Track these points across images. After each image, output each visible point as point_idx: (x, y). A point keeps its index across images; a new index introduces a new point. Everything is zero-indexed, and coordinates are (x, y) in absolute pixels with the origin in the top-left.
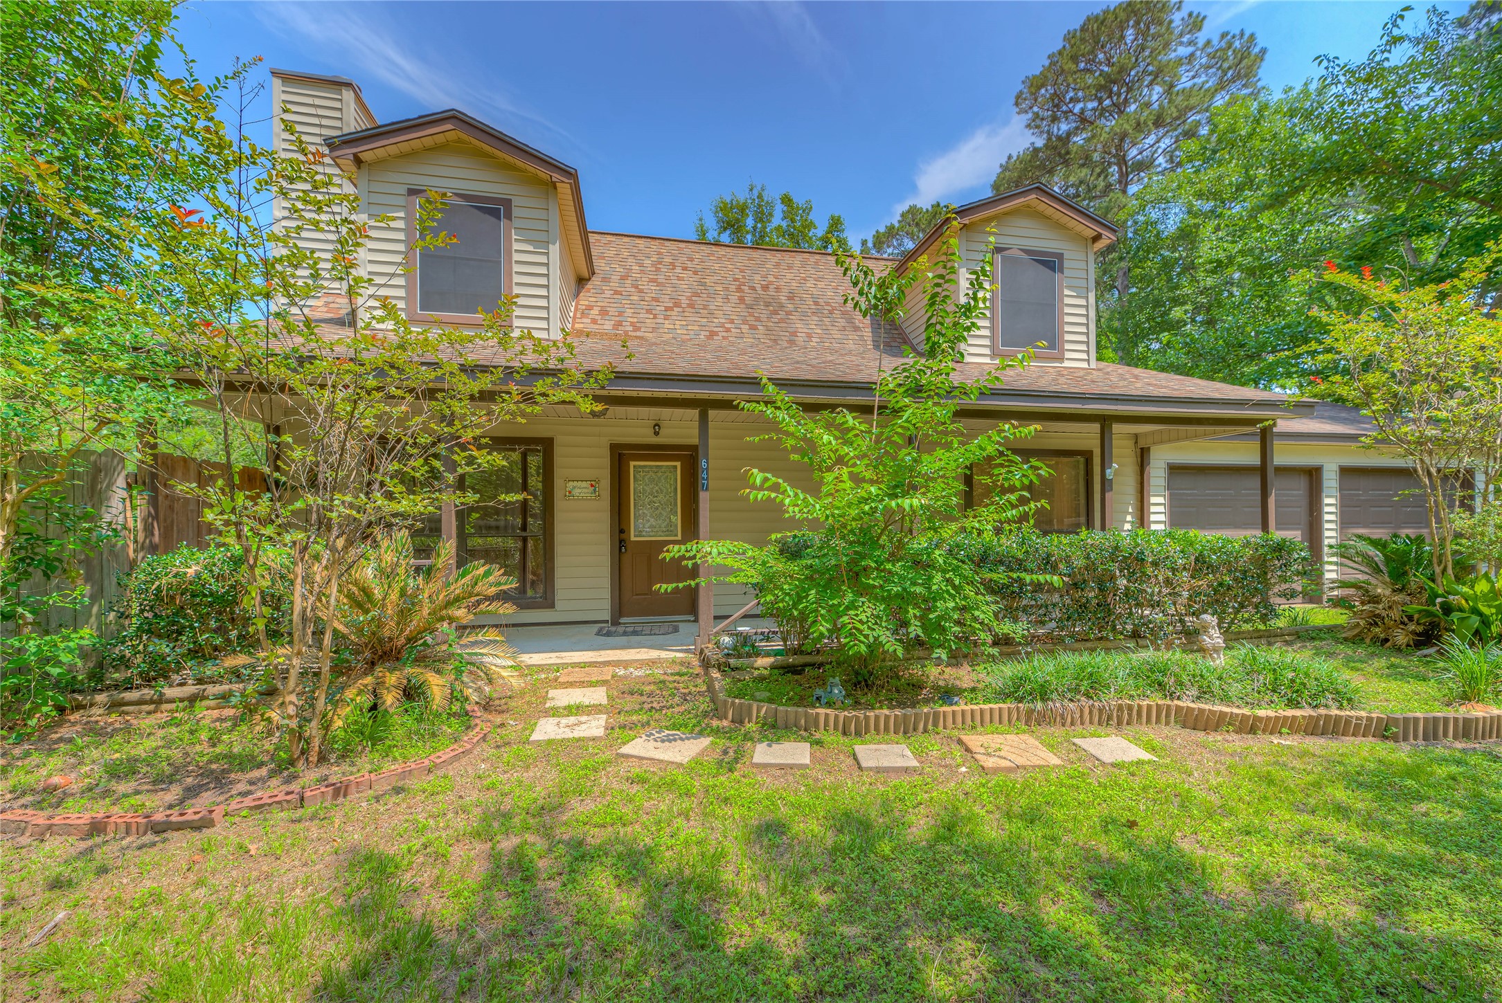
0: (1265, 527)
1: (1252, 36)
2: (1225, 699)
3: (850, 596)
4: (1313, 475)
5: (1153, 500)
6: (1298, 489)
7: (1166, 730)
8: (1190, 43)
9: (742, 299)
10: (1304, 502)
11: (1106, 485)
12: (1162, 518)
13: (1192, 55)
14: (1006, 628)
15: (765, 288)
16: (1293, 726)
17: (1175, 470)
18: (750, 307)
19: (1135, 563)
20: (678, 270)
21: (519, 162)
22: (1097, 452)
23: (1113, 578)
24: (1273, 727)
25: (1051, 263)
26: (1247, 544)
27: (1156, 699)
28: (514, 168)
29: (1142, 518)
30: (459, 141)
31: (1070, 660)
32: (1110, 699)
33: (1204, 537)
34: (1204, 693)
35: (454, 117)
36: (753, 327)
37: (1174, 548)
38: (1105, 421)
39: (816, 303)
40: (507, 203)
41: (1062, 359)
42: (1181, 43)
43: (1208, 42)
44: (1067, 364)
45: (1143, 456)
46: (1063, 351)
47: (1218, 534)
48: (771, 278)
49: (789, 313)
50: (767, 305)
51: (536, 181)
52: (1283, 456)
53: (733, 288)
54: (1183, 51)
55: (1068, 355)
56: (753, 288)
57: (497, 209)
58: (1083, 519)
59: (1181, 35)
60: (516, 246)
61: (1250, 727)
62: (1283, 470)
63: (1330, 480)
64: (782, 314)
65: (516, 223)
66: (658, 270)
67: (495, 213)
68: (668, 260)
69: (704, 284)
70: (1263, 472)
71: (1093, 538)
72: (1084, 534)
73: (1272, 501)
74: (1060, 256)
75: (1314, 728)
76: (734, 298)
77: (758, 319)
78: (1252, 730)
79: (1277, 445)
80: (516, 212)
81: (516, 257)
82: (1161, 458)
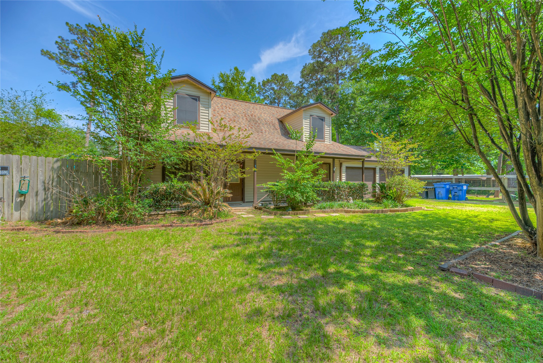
0: (363, 181)
1: (369, 45)
2: (351, 208)
3: (295, 192)
4: (374, 169)
5: (343, 175)
6: (372, 172)
7: (342, 213)
8: (355, 43)
9: (246, 119)
10: (373, 175)
11: (334, 172)
12: (344, 179)
13: (355, 46)
14: (318, 198)
15: (252, 115)
16: (360, 212)
17: (347, 168)
18: (249, 121)
19: (338, 187)
20: (228, 108)
21: (202, 88)
22: (332, 163)
23: (335, 191)
24: (357, 212)
25: (322, 119)
26: (358, 184)
27: (341, 209)
28: (200, 89)
29: (340, 179)
30: (187, 81)
31: (328, 203)
32: (334, 209)
33: (351, 183)
34: (348, 207)
35: (188, 76)
36: (251, 128)
37: (345, 185)
38: (334, 158)
39: (265, 121)
40: (199, 97)
41: (324, 142)
42: (352, 43)
43: (359, 44)
44: (325, 143)
45: (341, 164)
46: (325, 140)
47: (354, 182)
48: (252, 113)
49: (259, 124)
50: (253, 121)
51: (206, 92)
52: (367, 165)
53: (243, 115)
54: (353, 45)
55: (326, 141)
56: (248, 115)
57: (196, 99)
58: (328, 179)
59: (353, 41)
60: (201, 108)
61: (354, 212)
62: (367, 168)
63: (378, 171)
64: (258, 124)
65: (201, 102)
66: (222, 108)
67: (196, 100)
68: (224, 105)
69: (236, 114)
70: (362, 168)
71: (331, 183)
72: (330, 182)
73: (364, 175)
74: (324, 118)
75: (363, 212)
76: (245, 119)
77: (252, 125)
78: (355, 213)
79: (365, 163)
80: (201, 100)
81: (201, 111)
82: (345, 165)
